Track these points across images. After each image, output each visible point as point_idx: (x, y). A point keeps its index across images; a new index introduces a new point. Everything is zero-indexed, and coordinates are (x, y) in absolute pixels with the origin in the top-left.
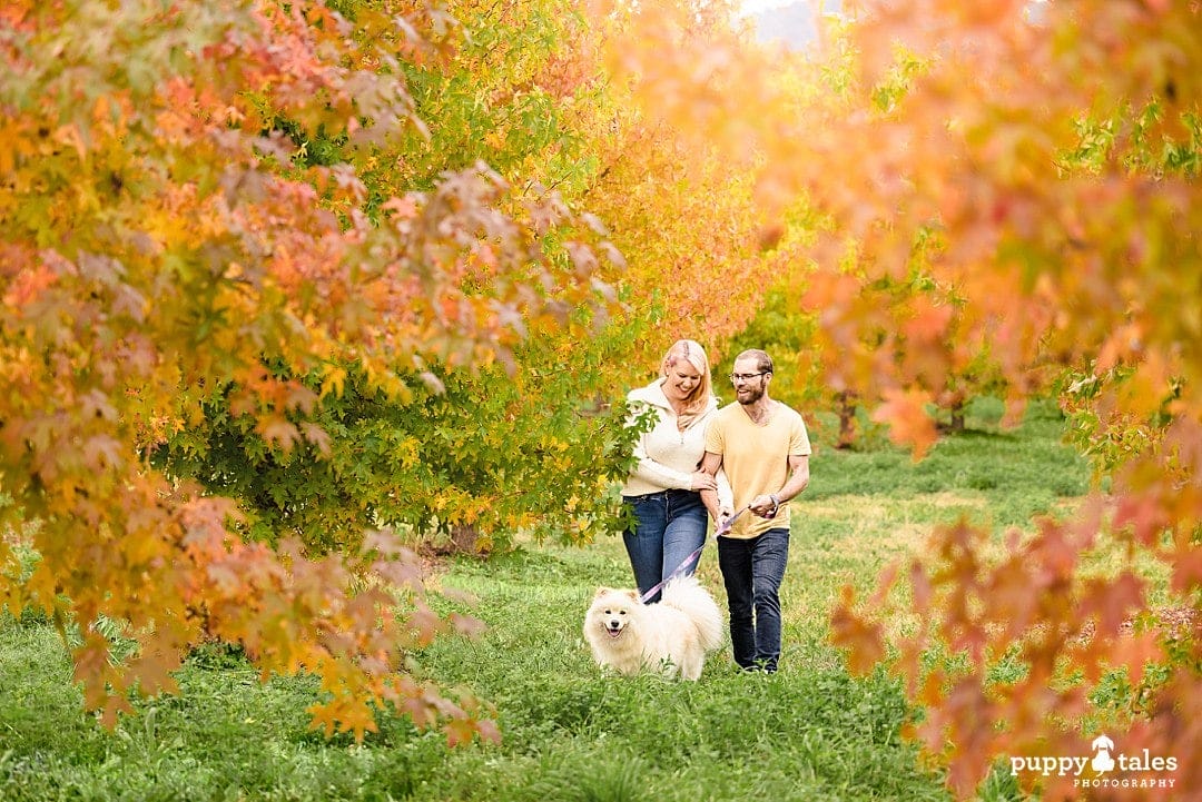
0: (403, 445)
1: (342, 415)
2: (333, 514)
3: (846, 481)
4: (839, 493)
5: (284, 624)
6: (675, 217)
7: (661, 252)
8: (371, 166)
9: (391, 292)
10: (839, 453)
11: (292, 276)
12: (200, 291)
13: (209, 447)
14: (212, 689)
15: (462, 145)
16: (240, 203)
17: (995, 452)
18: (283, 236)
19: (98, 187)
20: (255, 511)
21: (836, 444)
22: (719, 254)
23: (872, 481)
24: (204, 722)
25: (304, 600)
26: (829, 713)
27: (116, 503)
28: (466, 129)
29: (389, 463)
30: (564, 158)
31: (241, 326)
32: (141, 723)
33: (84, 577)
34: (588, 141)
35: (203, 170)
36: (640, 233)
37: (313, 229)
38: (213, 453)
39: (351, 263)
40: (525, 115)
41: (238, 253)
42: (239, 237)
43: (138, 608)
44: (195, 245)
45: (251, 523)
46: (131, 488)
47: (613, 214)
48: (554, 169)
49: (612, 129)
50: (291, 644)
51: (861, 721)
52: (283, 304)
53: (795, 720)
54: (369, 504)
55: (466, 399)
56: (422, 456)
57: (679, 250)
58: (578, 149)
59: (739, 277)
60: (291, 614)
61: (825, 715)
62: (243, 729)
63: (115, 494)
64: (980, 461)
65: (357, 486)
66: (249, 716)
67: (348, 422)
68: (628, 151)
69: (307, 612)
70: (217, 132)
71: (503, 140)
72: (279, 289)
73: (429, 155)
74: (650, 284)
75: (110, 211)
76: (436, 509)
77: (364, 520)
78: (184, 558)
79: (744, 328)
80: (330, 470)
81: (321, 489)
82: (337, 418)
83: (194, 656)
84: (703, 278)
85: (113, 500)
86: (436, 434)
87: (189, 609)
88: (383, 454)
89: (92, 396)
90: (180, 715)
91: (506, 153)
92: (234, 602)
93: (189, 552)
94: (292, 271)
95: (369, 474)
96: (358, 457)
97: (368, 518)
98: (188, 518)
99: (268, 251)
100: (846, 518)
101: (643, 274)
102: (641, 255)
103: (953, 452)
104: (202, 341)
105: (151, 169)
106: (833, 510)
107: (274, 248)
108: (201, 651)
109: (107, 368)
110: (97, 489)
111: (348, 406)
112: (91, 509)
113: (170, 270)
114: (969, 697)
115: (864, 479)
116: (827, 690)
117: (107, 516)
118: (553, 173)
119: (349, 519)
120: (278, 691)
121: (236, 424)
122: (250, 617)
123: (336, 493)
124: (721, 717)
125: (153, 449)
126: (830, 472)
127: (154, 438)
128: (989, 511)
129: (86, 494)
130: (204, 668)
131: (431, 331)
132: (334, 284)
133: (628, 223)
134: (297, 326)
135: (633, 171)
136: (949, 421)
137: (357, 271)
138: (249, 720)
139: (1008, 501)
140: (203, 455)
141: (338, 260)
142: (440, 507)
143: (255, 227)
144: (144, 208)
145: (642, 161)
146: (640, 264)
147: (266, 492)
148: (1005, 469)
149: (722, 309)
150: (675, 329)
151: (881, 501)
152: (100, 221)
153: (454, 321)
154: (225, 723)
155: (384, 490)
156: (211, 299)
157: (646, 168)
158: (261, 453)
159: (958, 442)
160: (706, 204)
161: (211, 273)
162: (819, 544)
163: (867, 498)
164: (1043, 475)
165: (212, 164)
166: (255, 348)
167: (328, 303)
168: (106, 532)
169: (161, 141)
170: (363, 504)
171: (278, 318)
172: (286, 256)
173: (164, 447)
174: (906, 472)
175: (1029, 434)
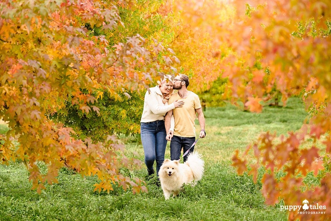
0: (122, 112)
1: (105, 104)
2: (102, 131)
3: (245, 121)
4: (244, 124)
5: (87, 162)
6: (197, 48)
7: (193, 58)
8: (112, 35)
9: (114, 70)
10: (244, 113)
11: (87, 66)
12: (62, 71)
13: (68, 113)
14: (69, 180)
15: (137, 29)
16: (73, 46)
17: (287, 112)
18: (85, 55)
19: (34, 42)
20: (81, 130)
21: (243, 110)
22: (209, 58)
23: (253, 120)
24: (66, 189)
25: (92, 155)
26: (238, 185)
27: (40, 129)
28: (138, 25)
29: (118, 117)
30: (165, 33)
31: (73, 80)
32: (49, 189)
33: (32, 150)
34: (171, 28)
35: (63, 37)
36: (187, 53)
37: (94, 53)
38: (69, 115)
39: (103, 63)
40: (154, 21)
41: (73, 60)
42: (72, 56)
43: (47, 158)
44: (60, 58)
45: (80, 134)
46: (44, 125)
47: (180, 48)
48: (163, 36)
49: (178, 25)
50: (89, 167)
51: (247, 187)
52: (85, 74)
53: (229, 187)
54: (112, 128)
55: (139, 99)
56: (127, 115)
57: (198, 57)
58: (169, 30)
59: (215, 65)
60: (89, 159)
61: (237, 186)
62: (77, 191)
63: (40, 127)
64: (283, 115)
65: (109, 123)
66: (79, 187)
67: (106, 106)
68: (184, 30)
69: (93, 159)
70: (66, 26)
71: (148, 28)
72: (85, 70)
73: (128, 32)
74: (190, 67)
75: (38, 49)
76: (130, 130)
77: (111, 133)
78: (59, 144)
79: (217, 79)
80: (102, 119)
81: (99, 125)
82: (103, 105)
83: (65, 171)
84: (205, 65)
85: (40, 128)
86: (131, 108)
87: (61, 158)
88: (116, 115)
89: (33, 100)
90: (60, 187)
91: (149, 32)
92: (73, 156)
93: (60, 142)
94: (87, 65)
95: (112, 120)
96: (109, 115)
97: (112, 132)
98: (60, 133)
99: (81, 60)
100: (245, 131)
101: (188, 64)
102: (188, 59)
103: (275, 112)
104: (63, 84)
105: (48, 37)
106: (242, 129)
107: (82, 59)
108: (67, 169)
109: (37, 92)
110: (35, 125)
111: (106, 102)
112: (33, 131)
113: (54, 65)
114: (270, 181)
115: (251, 120)
116: (237, 179)
117: (38, 133)
118: (162, 37)
119: (107, 133)
120: (87, 180)
121: (76, 107)
122: (77, 160)
123: (103, 126)
124: (208, 186)
125: (53, 114)
126: (241, 118)
127: (53, 111)
128: (285, 129)
129: (32, 127)
130: (67, 174)
131: (126, 81)
132: (99, 68)
133: (184, 50)
134: (89, 80)
135: (185, 36)
136: (274, 103)
137: (105, 65)
138: (79, 188)
139: (290, 125)
140: (67, 115)
141: (100, 62)
142: (132, 129)
143: (77, 53)
144: (47, 48)
145: (188, 33)
146: (187, 61)
147: (84, 125)
148: (289, 117)
149: (210, 74)
150: (197, 79)
151: (255, 126)
152: (35, 51)
153: (133, 78)
154: (72, 189)
155: (116, 125)
156: (65, 73)
157: (189, 35)
158: (83, 115)
159: (277, 109)
160: (205, 45)
161: (65, 65)
162: (238, 138)
163: (251, 125)
164: (300, 118)
165: (65, 36)
166: (78, 86)
167: (97, 74)
168: (38, 137)
169: (51, 29)
170: (111, 128)
171: (84, 78)
172: (86, 61)
173: (56, 113)
174: (262, 118)
175: (296, 107)
